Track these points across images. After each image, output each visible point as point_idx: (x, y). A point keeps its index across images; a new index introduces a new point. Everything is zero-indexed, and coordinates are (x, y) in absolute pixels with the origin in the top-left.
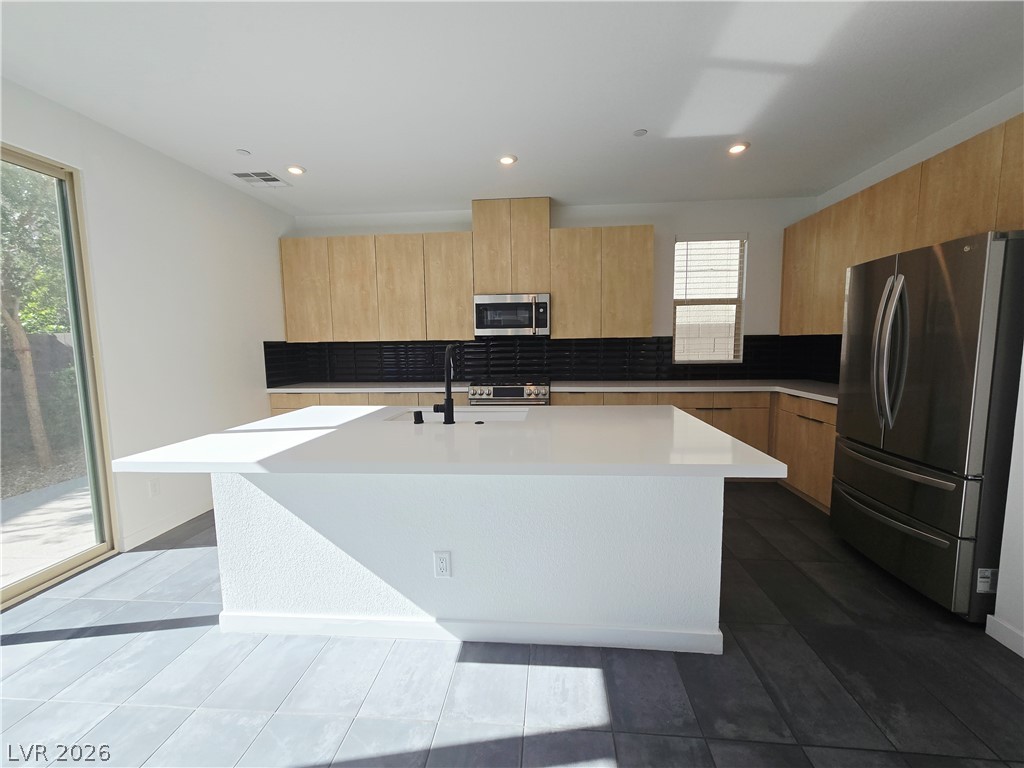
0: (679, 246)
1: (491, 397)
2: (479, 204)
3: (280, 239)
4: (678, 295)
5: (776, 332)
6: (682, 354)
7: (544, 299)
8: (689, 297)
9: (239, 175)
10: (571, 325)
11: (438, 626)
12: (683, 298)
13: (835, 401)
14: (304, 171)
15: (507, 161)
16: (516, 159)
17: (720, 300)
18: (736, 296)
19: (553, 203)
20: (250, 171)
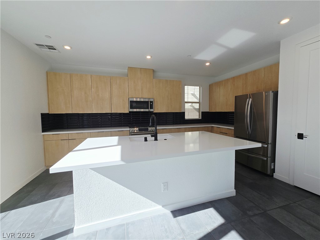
0: (186, 87)
1: (138, 131)
2: (130, 69)
3: (47, 72)
4: (186, 100)
5: (208, 111)
6: (187, 117)
7: (151, 100)
8: (188, 101)
9: (37, 45)
10: (160, 108)
11: (163, 209)
12: (187, 101)
13: (233, 128)
14: (71, 48)
15: (149, 57)
16: (151, 57)
17: (195, 102)
18: (198, 101)
19: (154, 71)
20: (44, 44)
